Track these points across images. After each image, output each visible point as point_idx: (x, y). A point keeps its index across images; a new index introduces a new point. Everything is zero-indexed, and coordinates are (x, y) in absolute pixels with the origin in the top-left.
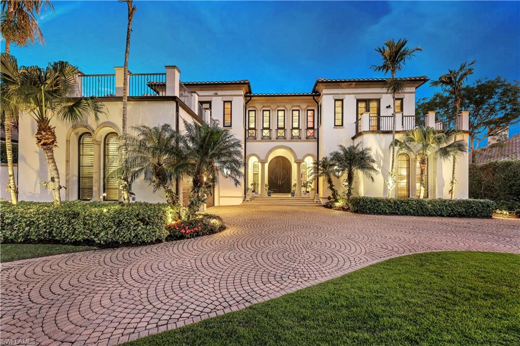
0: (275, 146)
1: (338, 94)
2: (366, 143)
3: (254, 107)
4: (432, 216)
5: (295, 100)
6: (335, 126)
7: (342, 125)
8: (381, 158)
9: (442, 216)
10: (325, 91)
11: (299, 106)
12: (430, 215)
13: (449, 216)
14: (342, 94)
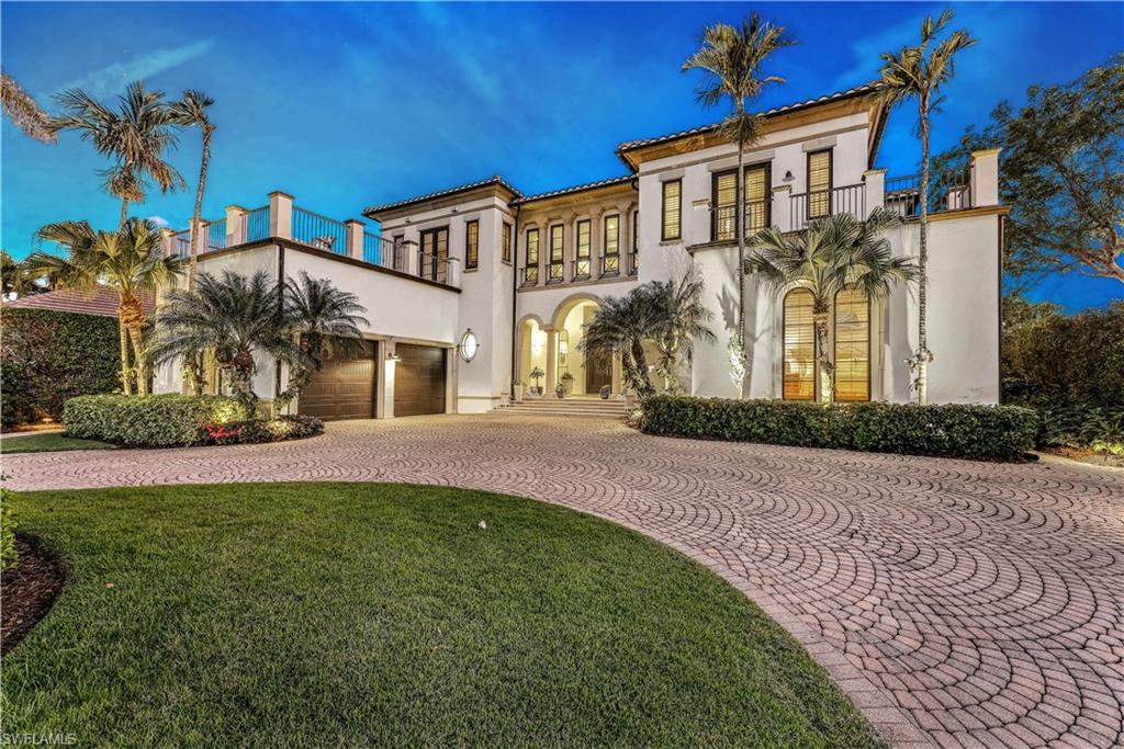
0: (567, 295)
1: (669, 168)
2: (700, 272)
3: (535, 223)
4: (823, 446)
5: (606, 195)
6: (663, 239)
7: (680, 237)
8: (735, 303)
9: (852, 447)
10: (643, 168)
11: (616, 208)
12: (815, 444)
13: (873, 449)
14: (679, 166)
